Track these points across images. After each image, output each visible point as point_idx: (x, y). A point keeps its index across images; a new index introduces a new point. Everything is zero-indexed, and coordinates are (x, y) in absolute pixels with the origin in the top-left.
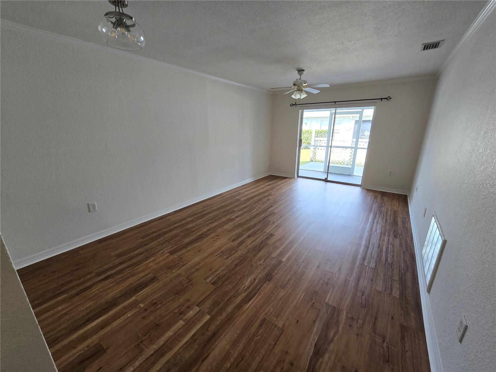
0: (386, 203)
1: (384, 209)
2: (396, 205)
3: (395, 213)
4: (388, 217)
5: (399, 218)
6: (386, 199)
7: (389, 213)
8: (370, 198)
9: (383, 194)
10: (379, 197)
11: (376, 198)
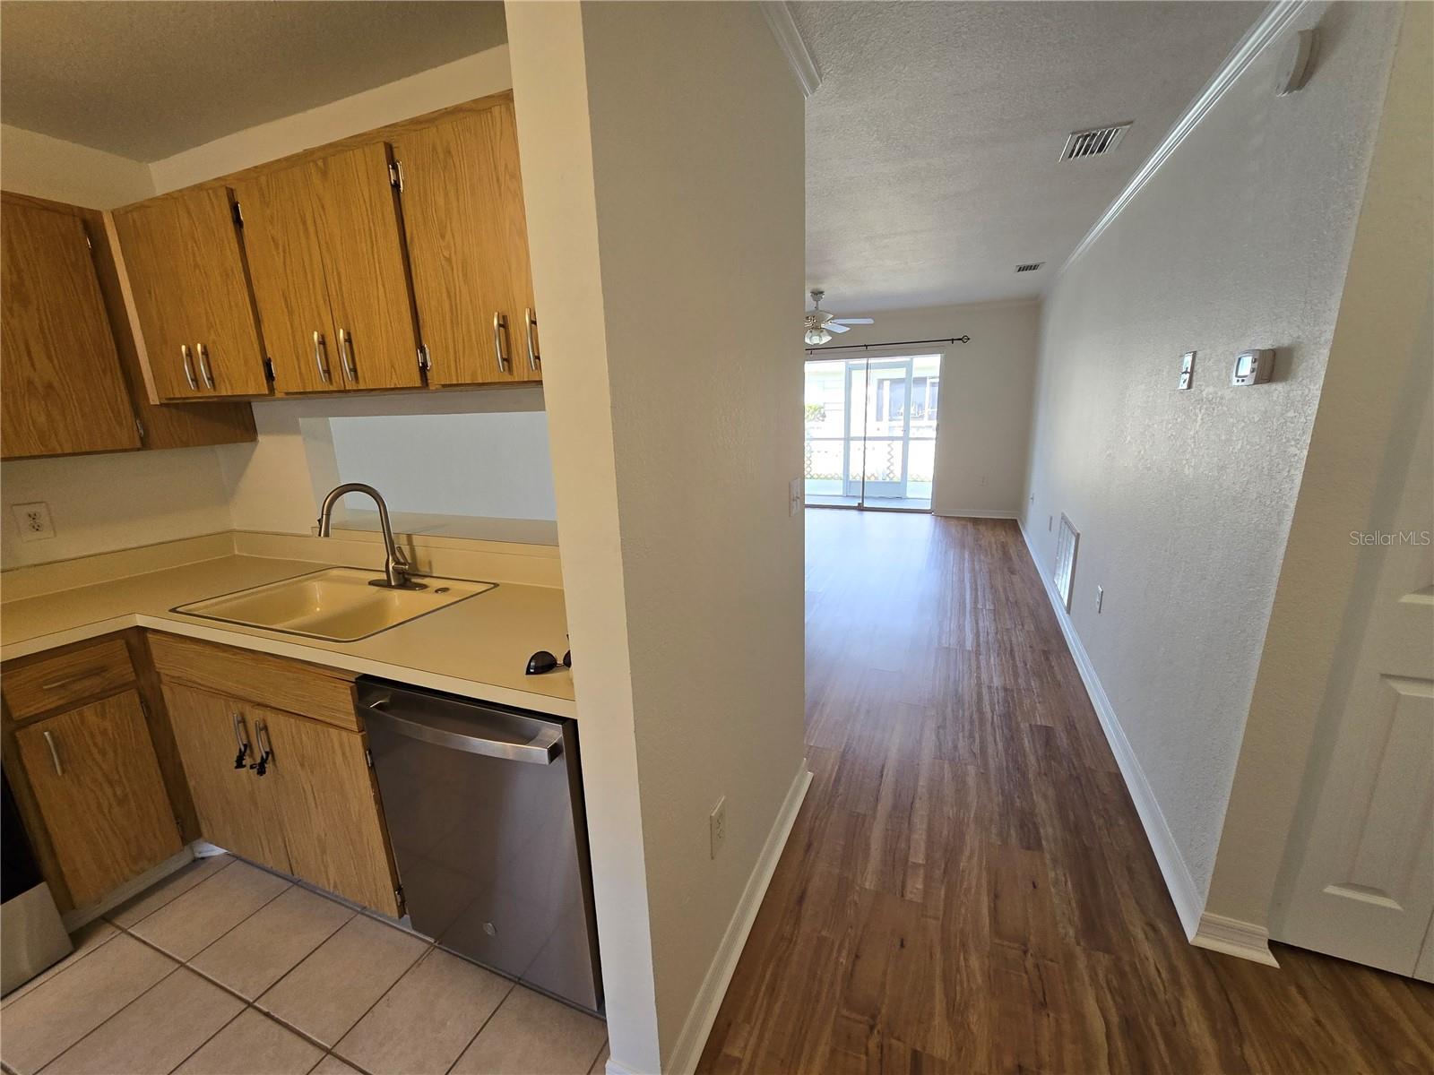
0: (985, 534)
1: (984, 542)
2: (1002, 536)
3: (1004, 546)
4: (994, 552)
5: (1011, 551)
6: (982, 528)
7: (994, 546)
8: (955, 529)
9: (976, 521)
10: (970, 526)
11: (964, 527)
